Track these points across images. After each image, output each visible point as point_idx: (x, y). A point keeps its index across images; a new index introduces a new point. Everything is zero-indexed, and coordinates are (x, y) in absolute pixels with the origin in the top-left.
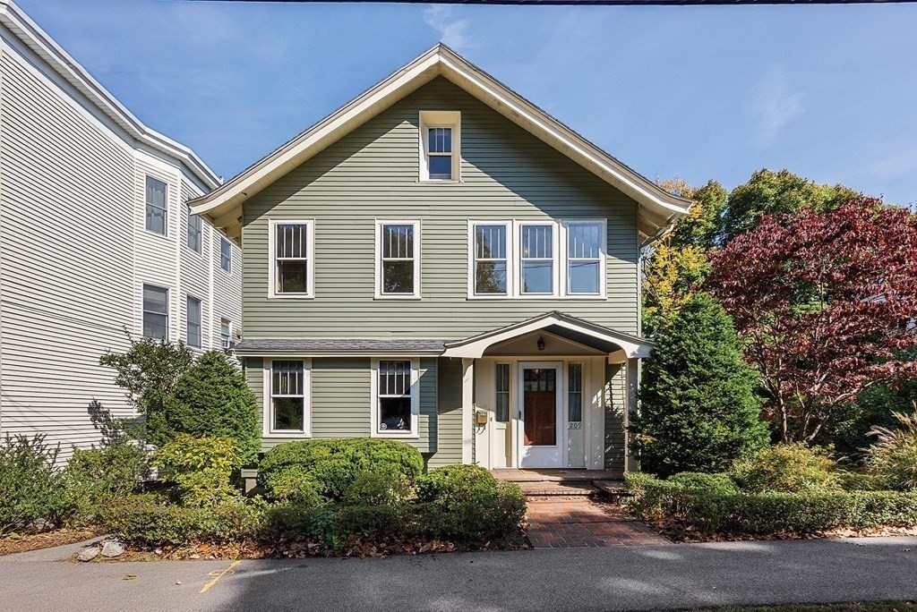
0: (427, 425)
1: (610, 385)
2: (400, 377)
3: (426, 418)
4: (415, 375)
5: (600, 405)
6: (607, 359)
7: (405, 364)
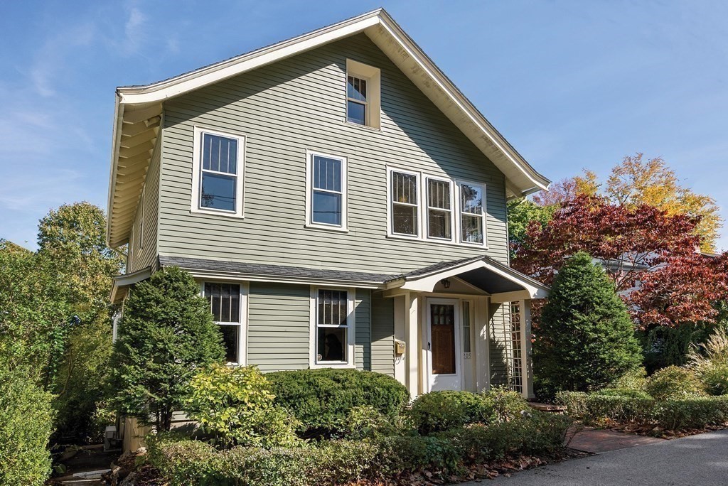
0: (362, 355)
1: (493, 321)
2: (336, 307)
3: (361, 349)
4: (352, 305)
5: (485, 338)
6: (489, 299)
7: (342, 295)
